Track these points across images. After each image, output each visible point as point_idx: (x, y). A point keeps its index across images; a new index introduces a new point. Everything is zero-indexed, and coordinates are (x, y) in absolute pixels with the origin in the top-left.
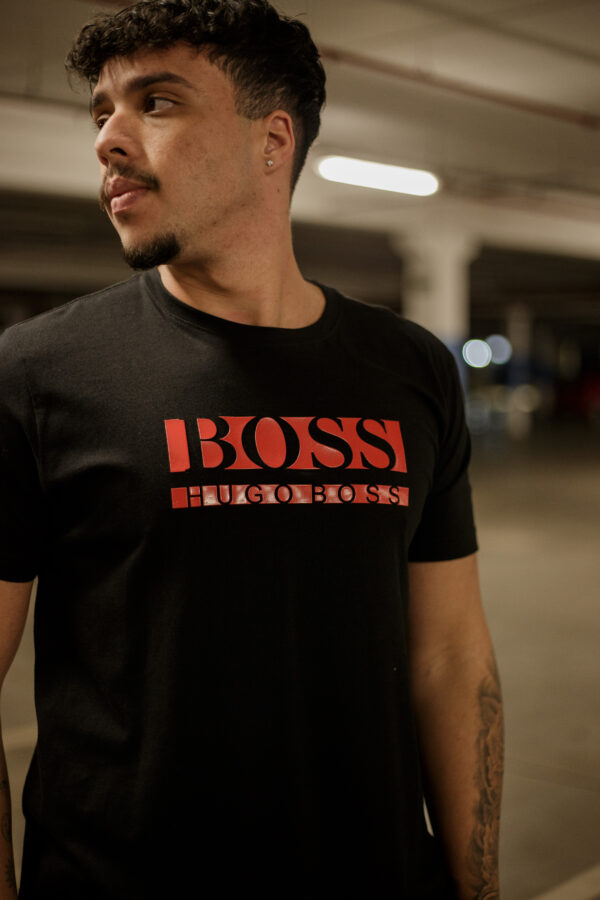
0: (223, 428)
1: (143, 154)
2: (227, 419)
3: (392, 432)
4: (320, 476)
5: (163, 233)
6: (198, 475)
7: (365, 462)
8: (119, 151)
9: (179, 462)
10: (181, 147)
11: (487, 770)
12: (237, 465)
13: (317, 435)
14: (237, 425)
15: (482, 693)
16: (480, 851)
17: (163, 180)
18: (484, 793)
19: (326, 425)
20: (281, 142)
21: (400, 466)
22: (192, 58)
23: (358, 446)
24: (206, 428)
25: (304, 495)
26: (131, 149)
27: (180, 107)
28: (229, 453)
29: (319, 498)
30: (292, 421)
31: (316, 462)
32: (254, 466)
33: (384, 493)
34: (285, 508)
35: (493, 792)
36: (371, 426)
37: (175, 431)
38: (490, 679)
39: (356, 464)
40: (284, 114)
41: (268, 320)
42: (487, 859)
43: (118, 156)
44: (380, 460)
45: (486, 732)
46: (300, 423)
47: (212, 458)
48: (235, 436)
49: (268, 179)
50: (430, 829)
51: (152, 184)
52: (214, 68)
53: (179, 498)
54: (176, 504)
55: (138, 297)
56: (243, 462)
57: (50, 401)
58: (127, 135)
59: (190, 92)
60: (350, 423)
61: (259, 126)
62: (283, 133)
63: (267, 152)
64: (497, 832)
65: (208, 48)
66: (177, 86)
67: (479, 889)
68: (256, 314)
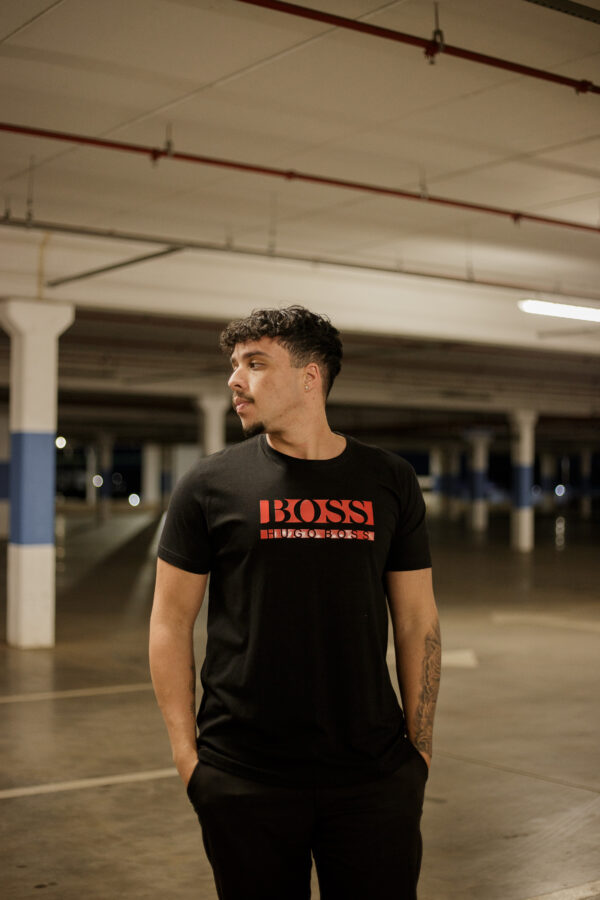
0: (285, 504)
1: (248, 387)
2: (288, 500)
3: (368, 507)
4: (329, 526)
5: (256, 422)
6: (273, 524)
7: (351, 519)
8: (238, 386)
9: (265, 519)
10: (265, 384)
11: (427, 676)
12: (290, 521)
13: (329, 507)
14: (292, 503)
15: (427, 639)
16: (421, 716)
17: (256, 399)
18: (425, 688)
19: (334, 504)
20: (313, 377)
21: (371, 522)
22: (271, 343)
23: (349, 513)
24: (278, 504)
25: (321, 534)
26: (243, 385)
27: (263, 366)
28: (287, 515)
29: (328, 536)
30: (318, 501)
31: (328, 519)
32: (298, 521)
33: (360, 535)
34: (312, 540)
35: (430, 689)
36: (357, 504)
37: (264, 505)
38: (433, 632)
39: (347, 521)
40: (314, 364)
41: (311, 456)
42: (424, 720)
43: (237, 388)
44: (359, 518)
45: (428, 658)
46: (322, 503)
47: (280, 517)
48: (291, 508)
49: (307, 395)
50: (401, 706)
51: (251, 401)
52: (280, 348)
53: (264, 534)
54: (262, 537)
55: (256, 446)
56: (293, 519)
57: (212, 492)
58: (242, 378)
59: (268, 359)
60: (346, 503)
61: (302, 371)
62: (314, 374)
63: (306, 383)
64: (433, 708)
65: (277, 338)
66: (263, 357)
67: (418, 734)
68: (305, 455)
